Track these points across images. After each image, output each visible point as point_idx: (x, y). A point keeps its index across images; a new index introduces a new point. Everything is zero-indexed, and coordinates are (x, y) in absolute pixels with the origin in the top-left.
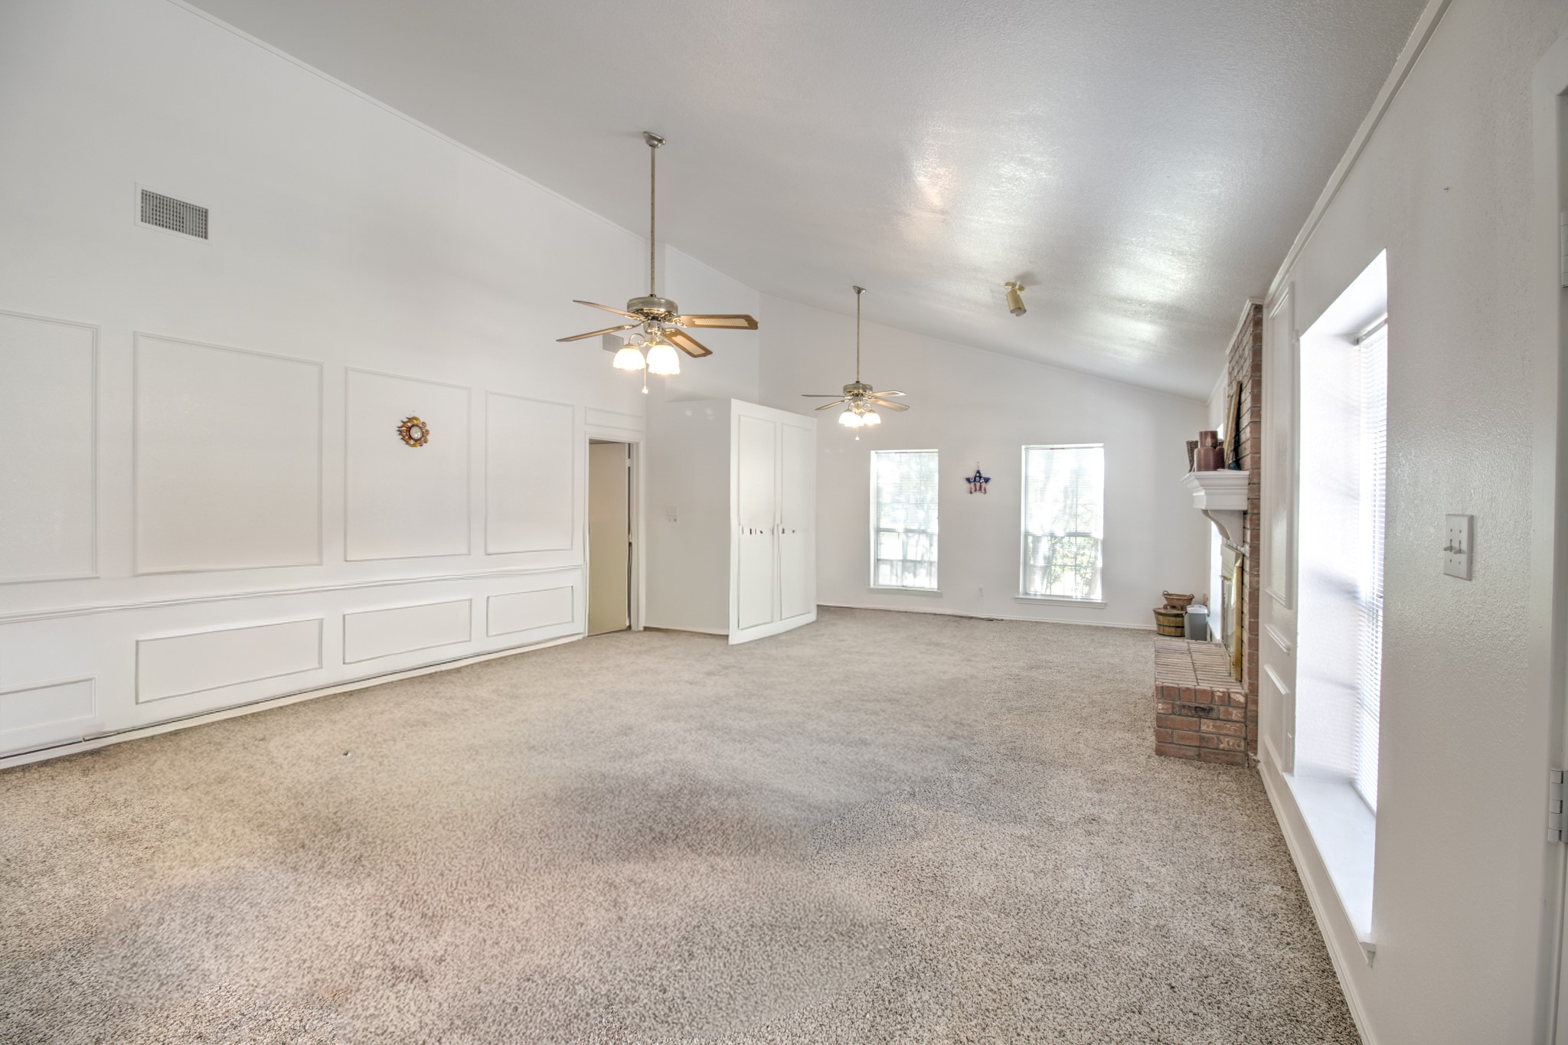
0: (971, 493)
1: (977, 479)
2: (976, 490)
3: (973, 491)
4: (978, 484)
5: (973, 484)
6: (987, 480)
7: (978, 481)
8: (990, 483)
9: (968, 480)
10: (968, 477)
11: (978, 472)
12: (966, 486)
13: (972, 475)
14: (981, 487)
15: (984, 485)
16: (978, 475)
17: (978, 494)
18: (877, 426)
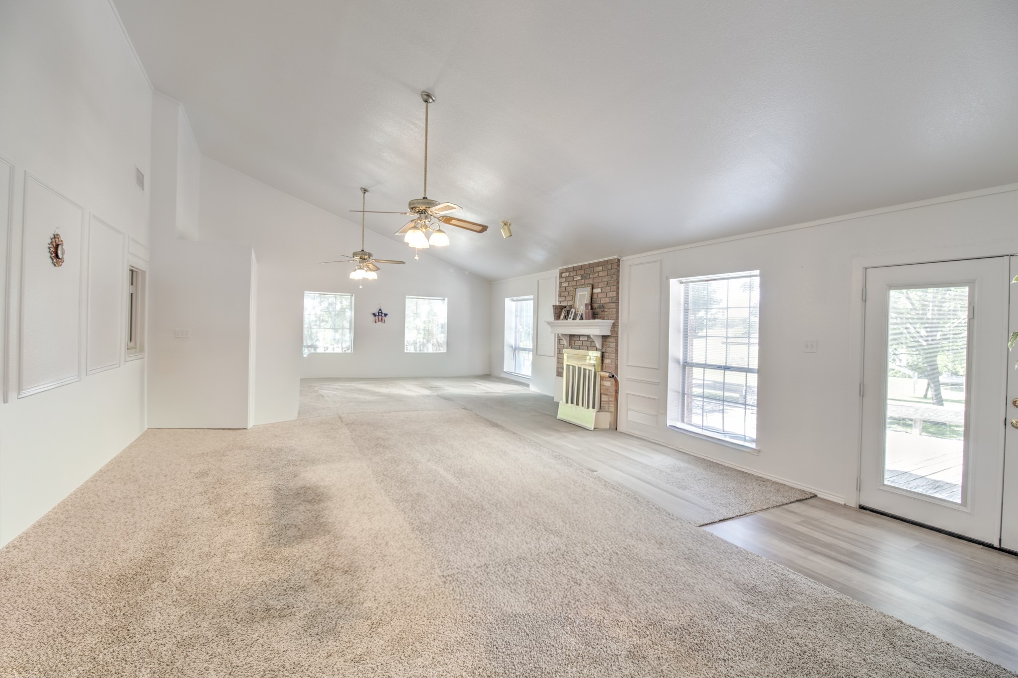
0: (376, 322)
1: (380, 314)
2: (379, 321)
3: (377, 321)
4: (380, 317)
5: (377, 317)
6: (386, 315)
7: (380, 315)
8: (387, 316)
9: (374, 315)
10: (374, 312)
11: (380, 310)
12: (373, 318)
13: (376, 311)
14: (382, 319)
15: (384, 318)
16: (380, 311)
17: (379, 324)
18: (374, 280)
